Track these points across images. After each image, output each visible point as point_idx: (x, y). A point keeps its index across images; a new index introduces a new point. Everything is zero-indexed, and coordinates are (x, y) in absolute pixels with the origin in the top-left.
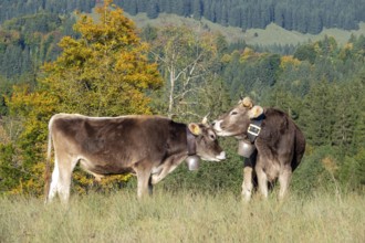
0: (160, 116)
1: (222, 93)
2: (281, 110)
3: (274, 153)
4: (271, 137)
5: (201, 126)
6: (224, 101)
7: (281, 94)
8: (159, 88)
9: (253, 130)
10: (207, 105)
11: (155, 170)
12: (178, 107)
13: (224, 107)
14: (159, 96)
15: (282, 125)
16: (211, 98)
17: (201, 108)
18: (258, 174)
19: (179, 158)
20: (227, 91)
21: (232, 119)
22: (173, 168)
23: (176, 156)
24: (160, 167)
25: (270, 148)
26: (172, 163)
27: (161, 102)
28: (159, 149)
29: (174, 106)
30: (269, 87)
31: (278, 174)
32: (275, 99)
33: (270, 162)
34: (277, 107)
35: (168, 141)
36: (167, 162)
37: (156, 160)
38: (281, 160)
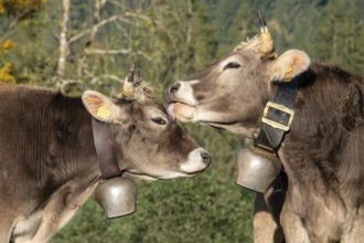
0: (34, 85)
1: (193, 26)
2: (346, 68)
3: (329, 180)
4: (319, 135)
5: (122, 102)
6: (200, 45)
7: (347, 27)
8: (31, 14)
9: (276, 115)
10: (156, 59)
11: (21, 225)
12: (82, 63)
13: (198, 61)
14: (33, 36)
15: (348, 105)
16: (165, 38)
17: (139, 64)
18: (288, 231)
19: (82, 189)
20: (205, 20)
21: (226, 77)
22: (69, 216)
23: (73, 185)
24: (34, 218)
25: (318, 164)
26: (64, 204)
27: (38, 48)
28: (30, 173)
29: (71, 61)
30: (314, 11)
31: (340, 231)
32: (329, 40)
33: (318, 200)
34: (335, 61)
35: (52, 148)
36: (53, 202)
37: (24, 199)
38: (348, 196)
